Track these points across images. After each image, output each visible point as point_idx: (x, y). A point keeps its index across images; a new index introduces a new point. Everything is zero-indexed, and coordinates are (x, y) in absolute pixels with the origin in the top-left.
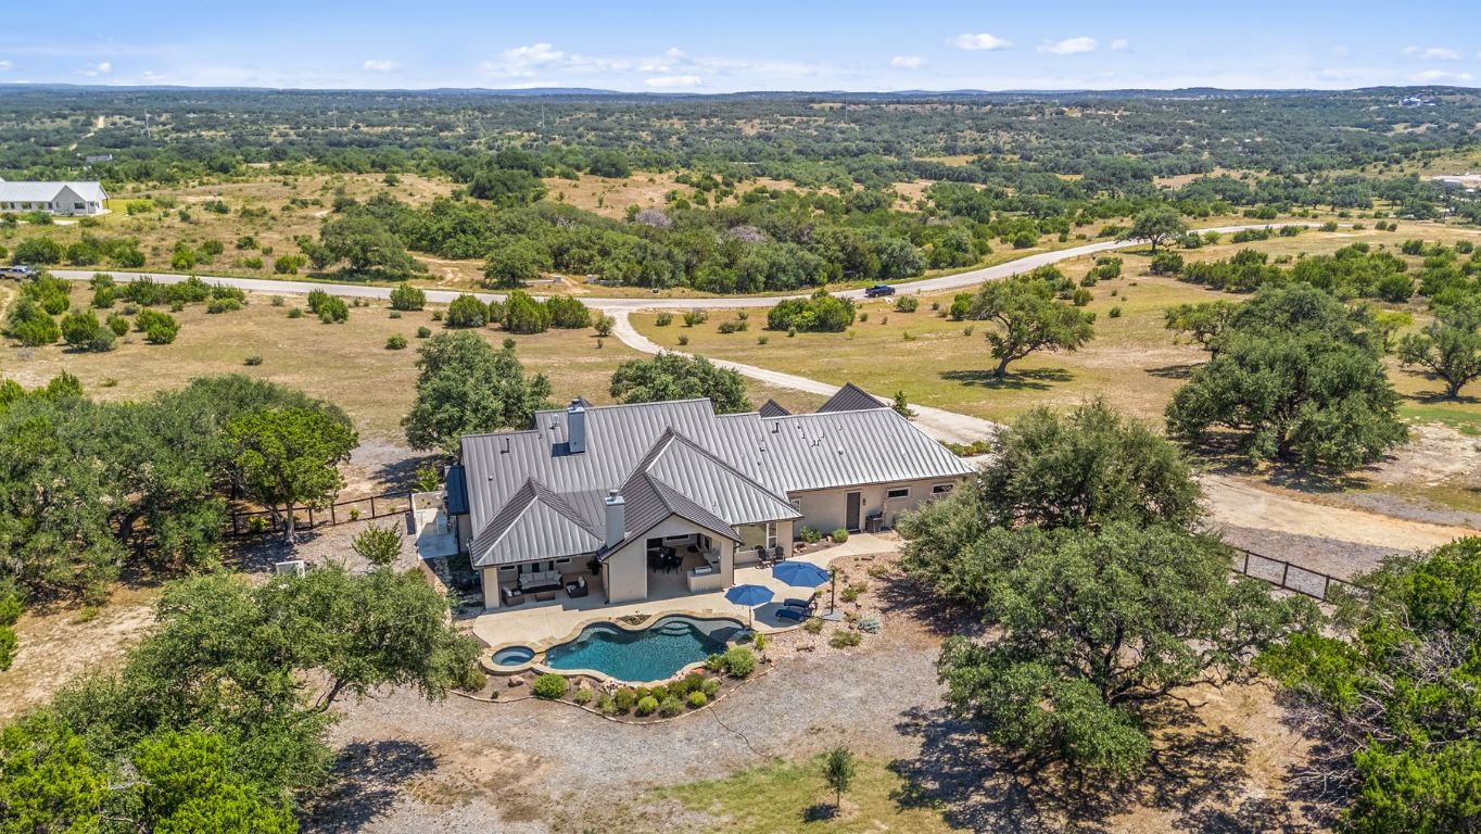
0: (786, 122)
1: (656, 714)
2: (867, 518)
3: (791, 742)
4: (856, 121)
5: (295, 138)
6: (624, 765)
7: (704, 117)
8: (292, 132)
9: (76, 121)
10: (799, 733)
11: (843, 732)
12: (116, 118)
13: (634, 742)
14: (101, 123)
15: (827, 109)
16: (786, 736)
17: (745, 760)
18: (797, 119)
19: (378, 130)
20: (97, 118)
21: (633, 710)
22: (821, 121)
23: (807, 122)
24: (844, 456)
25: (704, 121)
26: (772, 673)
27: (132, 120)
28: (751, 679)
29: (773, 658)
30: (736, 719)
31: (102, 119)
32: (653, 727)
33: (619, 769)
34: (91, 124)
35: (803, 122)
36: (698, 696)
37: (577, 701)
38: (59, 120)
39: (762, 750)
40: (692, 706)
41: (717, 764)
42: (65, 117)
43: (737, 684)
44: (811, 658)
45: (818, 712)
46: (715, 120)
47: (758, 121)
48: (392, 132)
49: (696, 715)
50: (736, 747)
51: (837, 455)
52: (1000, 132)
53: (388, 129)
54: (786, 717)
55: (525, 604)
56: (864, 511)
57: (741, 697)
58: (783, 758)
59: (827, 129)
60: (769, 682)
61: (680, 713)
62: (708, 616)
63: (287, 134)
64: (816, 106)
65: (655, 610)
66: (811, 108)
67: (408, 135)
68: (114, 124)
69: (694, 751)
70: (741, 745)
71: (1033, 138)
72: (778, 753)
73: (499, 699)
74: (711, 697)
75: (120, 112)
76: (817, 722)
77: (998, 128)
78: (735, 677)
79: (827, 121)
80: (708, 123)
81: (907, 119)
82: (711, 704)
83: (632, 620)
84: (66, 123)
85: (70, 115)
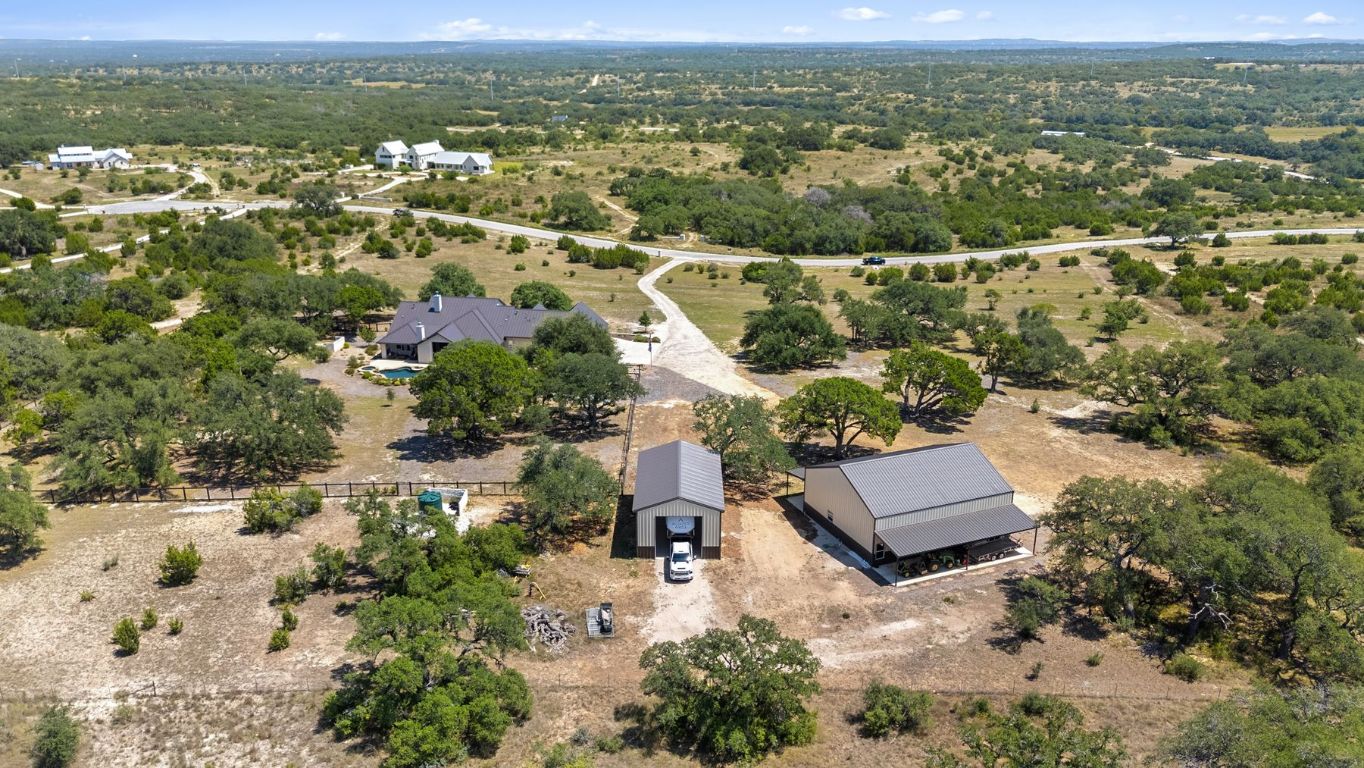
5: (721, 97)
8: (719, 92)
9: (579, 79)
12: (606, 77)
14: (595, 81)
15: (1232, 69)
19: (787, 90)
20: (593, 76)
27: (617, 78)
31: (597, 77)
34: (588, 81)
35: (1192, 84)
42: (572, 76)
46: (1093, 83)
48: (797, 92)
53: (795, 89)
63: (716, 94)
64: (1219, 67)
66: (1213, 68)
67: (809, 95)
68: (604, 82)
75: (611, 71)
84: (571, 81)
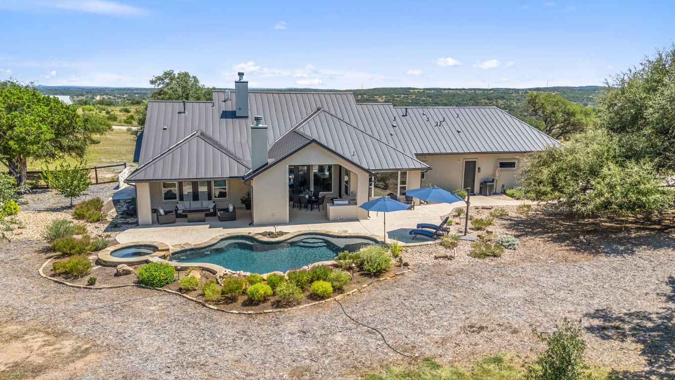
0: (397, 97)
1: (269, 303)
2: (481, 184)
3: (444, 341)
4: (430, 97)
6: (201, 359)
7: (360, 95)
10: (454, 331)
11: (515, 332)
12: (105, 96)
13: (230, 332)
15: (417, 92)
16: (437, 334)
17: (381, 361)
18: (403, 96)
20: (96, 96)
21: (242, 299)
22: (414, 97)
23: (407, 97)
24: (461, 134)
25: (360, 96)
26: (410, 275)
27: (111, 97)
28: (387, 277)
29: (411, 263)
30: (368, 313)
31: (98, 97)
32: (261, 317)
33: (193, 365)
34: (94, 99)
35: (405, 97)
36: (321, 286)
37: (180, 290)
38: (80, 97)
39: (408, 351)
40: (315, 297)
41: (339, 363)
42: (83, 96)
43: (370, 281)
44: (452, 265)
45: (475, 310)
46: (365, 96)
47: (384, 96)
49: (318, 306)
50: (367, 343)
51: (456, 133)
52: (499, 101)
54: (433, 313)
55: (177, 224)
56: (479, 178)
57: (374, 293)
58: (437, 361)
59: (417, 99)
60: (408, 281)
61: (299, 304)
62: (343, 234)
64: (411, 91)
65: (292, 230)
66: (409, 91)
68: (103, 98)
69: (307, 346)
70: (373, 343)
71: (515, 103)
72: (428, 354)
73: (97, 285)
74: (338, 290)
75: (107, 94)
76: (475, 319)
77: (499, 98)
78: (368, 274)
79: (417, 97)
80: (362, 97)
81: (454, 96)
82: (339, 297)
83: (270, 234)
85: (86, 95)
